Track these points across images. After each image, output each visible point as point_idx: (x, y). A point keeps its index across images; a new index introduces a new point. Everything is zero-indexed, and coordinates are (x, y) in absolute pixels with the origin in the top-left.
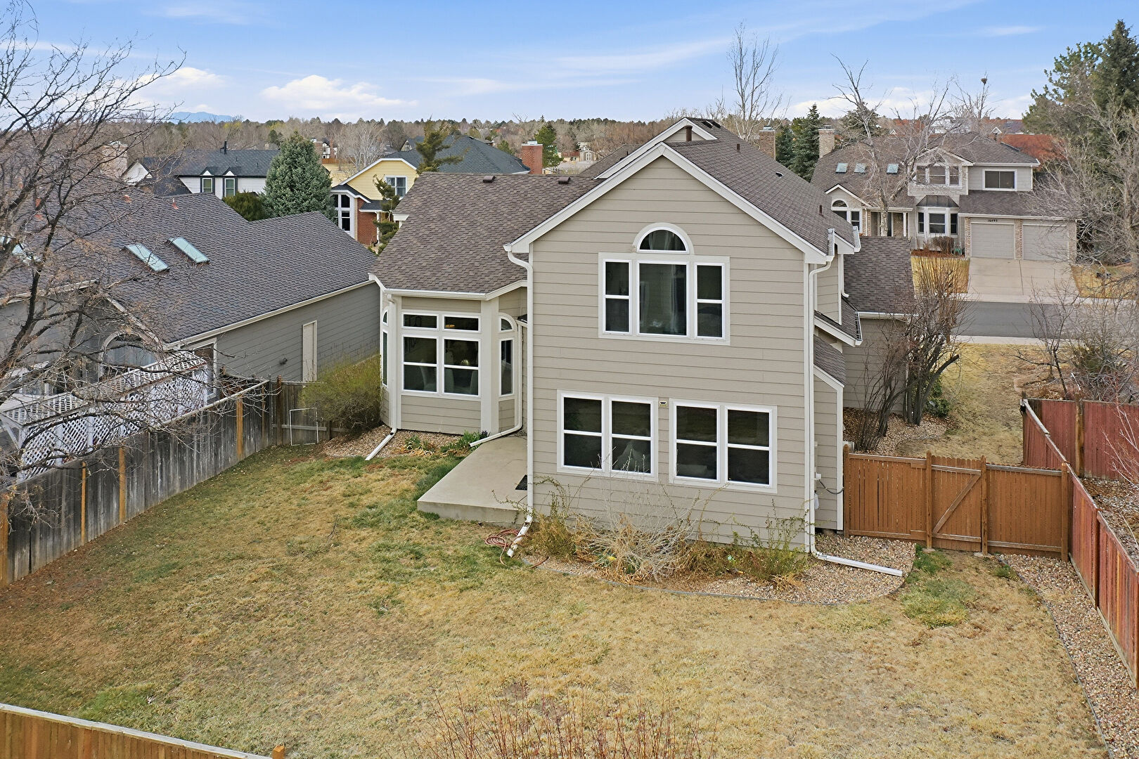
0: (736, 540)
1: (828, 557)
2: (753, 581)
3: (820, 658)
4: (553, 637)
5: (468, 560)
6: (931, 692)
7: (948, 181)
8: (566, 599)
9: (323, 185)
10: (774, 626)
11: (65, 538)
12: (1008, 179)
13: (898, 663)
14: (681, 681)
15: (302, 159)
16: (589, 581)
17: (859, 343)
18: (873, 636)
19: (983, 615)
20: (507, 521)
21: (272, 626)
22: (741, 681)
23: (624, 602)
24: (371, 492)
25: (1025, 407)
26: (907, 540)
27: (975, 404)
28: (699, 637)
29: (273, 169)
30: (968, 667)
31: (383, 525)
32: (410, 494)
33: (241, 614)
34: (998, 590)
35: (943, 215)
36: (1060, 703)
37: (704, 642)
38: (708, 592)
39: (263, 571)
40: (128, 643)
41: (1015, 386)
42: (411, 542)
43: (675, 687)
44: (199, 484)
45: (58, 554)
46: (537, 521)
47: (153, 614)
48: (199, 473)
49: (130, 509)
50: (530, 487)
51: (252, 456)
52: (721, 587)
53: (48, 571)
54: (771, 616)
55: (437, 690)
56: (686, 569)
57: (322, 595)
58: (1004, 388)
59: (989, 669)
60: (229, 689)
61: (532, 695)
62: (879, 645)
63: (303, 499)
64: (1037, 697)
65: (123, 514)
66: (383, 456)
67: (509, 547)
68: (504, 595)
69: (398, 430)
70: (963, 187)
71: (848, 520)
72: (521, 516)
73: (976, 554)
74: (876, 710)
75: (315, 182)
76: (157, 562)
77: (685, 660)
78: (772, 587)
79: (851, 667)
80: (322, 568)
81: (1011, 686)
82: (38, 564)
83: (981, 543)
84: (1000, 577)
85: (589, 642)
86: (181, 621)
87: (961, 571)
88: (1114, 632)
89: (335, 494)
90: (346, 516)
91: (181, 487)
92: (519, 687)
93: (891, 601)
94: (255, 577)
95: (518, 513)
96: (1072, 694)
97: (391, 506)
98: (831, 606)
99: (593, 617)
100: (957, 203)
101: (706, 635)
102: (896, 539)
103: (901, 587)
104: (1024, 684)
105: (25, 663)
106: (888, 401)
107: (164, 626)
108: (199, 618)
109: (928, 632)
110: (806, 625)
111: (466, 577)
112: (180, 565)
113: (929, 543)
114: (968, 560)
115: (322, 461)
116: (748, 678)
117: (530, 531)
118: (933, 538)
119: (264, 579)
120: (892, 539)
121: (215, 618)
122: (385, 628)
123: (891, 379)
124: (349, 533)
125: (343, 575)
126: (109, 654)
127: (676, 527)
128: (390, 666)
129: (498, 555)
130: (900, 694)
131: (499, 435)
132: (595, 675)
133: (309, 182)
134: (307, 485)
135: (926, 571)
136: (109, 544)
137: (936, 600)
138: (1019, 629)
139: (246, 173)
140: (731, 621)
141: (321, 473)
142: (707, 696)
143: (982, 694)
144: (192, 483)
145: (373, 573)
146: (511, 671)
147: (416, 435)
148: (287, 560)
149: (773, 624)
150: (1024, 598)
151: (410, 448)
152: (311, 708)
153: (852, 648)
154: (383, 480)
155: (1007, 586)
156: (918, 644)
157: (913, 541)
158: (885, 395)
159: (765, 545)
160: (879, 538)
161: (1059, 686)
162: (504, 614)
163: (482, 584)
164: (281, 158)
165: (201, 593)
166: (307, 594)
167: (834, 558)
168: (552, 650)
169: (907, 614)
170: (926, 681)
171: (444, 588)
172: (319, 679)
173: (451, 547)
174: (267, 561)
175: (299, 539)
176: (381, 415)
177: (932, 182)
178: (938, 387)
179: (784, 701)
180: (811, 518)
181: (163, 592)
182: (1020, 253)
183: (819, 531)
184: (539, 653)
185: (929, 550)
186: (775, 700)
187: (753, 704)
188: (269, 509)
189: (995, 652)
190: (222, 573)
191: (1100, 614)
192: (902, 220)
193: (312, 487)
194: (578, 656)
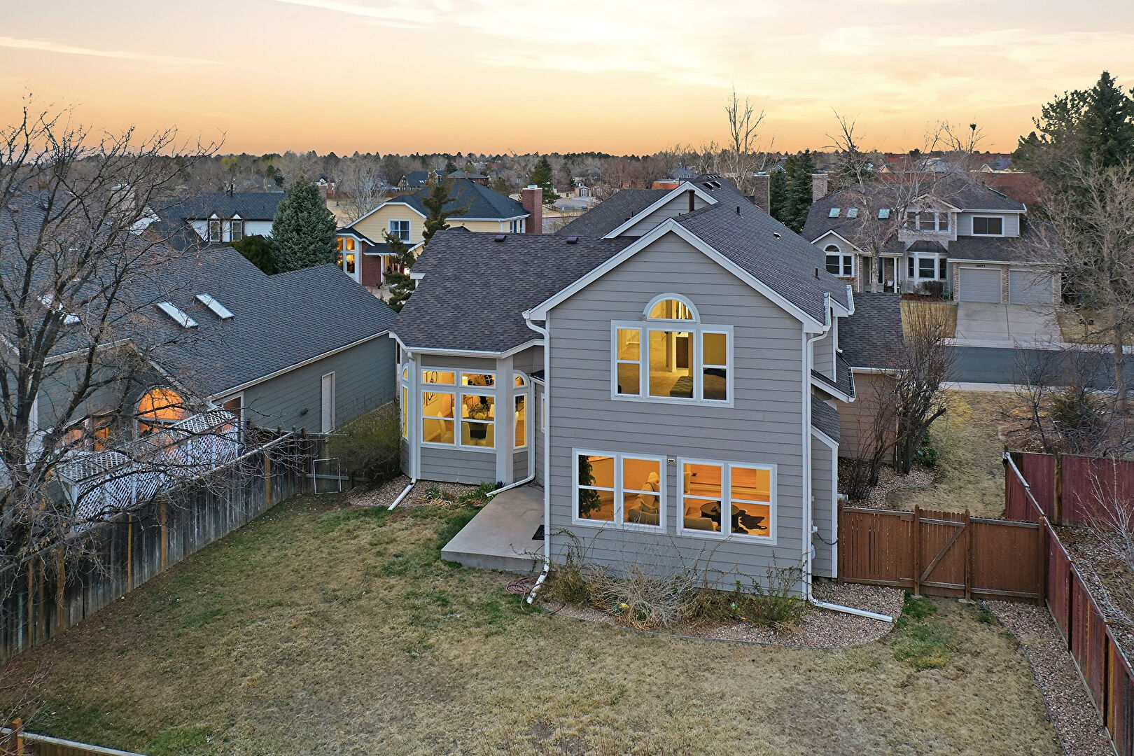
0: (738, 588)
1: (824, 604)
2: (755, 627)
3: (816, 699)
4: (574, 680)
5: (491, 607)
6: (918, 729)
7: (937, 227)
8: (583, 644)
9: (329, 229)
10: (774, 669)
11: (114, 586)
12: (996, 225)
13: (888, 704)
14: (692, 720)
15: (308, 204)
16: (605, 627)
17: (852, 400)
18: (864, 678)
19: (966, 658)
20: (526, 569)
21: (314, 670)
22: (746, 721)
23: (636, 647)
24: (396, 541)
25: (1007, 460)
26: (897, 588)
27: (961, 452)
28: (707, 679)
29: (280, 213)
30: (950, 706)
31: (411, 573)
32: (433, 543)
33: (284, 659)
34: (979, 634)
35: (933, 260)
36: (1034, 740)
37: (710, 685)
38: (714, 637)
39: (301, 617)
40: (183, 685)
41: (1000, 434)
42: (437, 589)
43: (686, 726)
44: (232, 532)
45: (108, 599)
46: (554, 570)
47: (203, 658)
48: (232, 521)
49: (170, 557)
50: (547, 538)
51: (280, 504)
52: (724, 633)
53: (100, 617)
54: (772, 660)
55: (470, 729)
56: (693, 615)
57: (359, 640)
58: (989, 436)
59: (970, 709)
60: (280, 729)
61: (557, 733)
62: (871, 686)
63: (333, 548)
64: (1013, 734)
65: (165, 562)
66: (404, 505)
67: (528, 594)
68: (526, 640)
69: (417, 480)
70: (952, 233)
71: (842, 568)
72: (538, 565)
73: (960, 600)
74: (868, 747)
75: (320, 226)
76: (201, 609)
77: (694, 701)
78: (772, 633)
79: (845, 707)
80: (356, 614)
81: (990, 724)
82: (91, 610)
83: (965, 591)
84: (982, 622)
85: (606, 684)
86: (230, 665)
87: (946, 616)
88: (1084, 674)
89: (362, 543)
90: (374, 565)
91: (216, 535)
92: (544, 727)
93: (881, 645)
94: (294, 623)
95: (535, 562)
96: (1045, 731)
97: (417, 555)
98: (826, 650)
99: (609, 660)
100: (947, 249)
101: (713, 677)
102: (886, 586)
103: (892, 632)
104: (1002, 722)
105: (90, 705)
106: (879, 453)
107: (215, 670)
108: (246, 663)
109: (915, 674)
110: (804, 668)
111: (490, 623)
112: (224, 612)
113: (917, 590)
114: (953, 606)
115: (346, 510)
116: (752, 717)
117: (547, 579)
118: (920, 585)
119: (302, 625)
120: (883, 587)
121: (261, 662)
122: (419, 671)
123: (882, 433)
124: (379, 582)
125: (377, 621)
126: (166, 696)
127: (683, 577)
128: (425, 706)
129: (519, 602)
130: (889, 732)
131: (513, 485)
132: (612, 715)
133: (315, 226)
134: (335, 534)
135: (913, 617)
136: (154, 591)
137: (923, 644)
138: (998, 671)
139: (253, 217)
140: (734, 664)
141: (347, 522)
142: (716, 734)
143: (964, 731)
144: (226, 531)
145: (404, 619)
146: (536, 711)
147: (436, 485)
148: (323, 607)
149: (773, 667)
150: (1003, 642)
151: (430, 498)
152: (357, 746)
153: (846, 690)
154: (406, 529)
155: (988, 630)
156: (907, 686)
157: (902, 588)
158: (876, 448)
159: (766, 594)
160: (870, 585)
161: (1033, 724)
162: (526, 658)
163: (505, 630)
164: (287, 202)
165: (246, 638)
166: (344, 639)
167: (829, 605)
168: (573, 692)
169: (897, 658)
170: (913, 720)
171: (470, 634)
172: (361, 719)
173: (474, 595)
174: (304, 608)
175: (332, 587)
176: (401, 466)
177: (921, 228)
178: (927, 436)
179: (786, 738)
180: (808, 568)
181: (211, 637)
182: (1006, 297)
183: (815, 579)
184: (561, 695)
185: (917, 596)
186: (776, 738)
187: (757, 741)
188: (301, 557)
189: (976, 693)
190: (263, 619)
191: (1073, 657)
192: (893, 265)
193: (340, 536)
194: (597, 698)
